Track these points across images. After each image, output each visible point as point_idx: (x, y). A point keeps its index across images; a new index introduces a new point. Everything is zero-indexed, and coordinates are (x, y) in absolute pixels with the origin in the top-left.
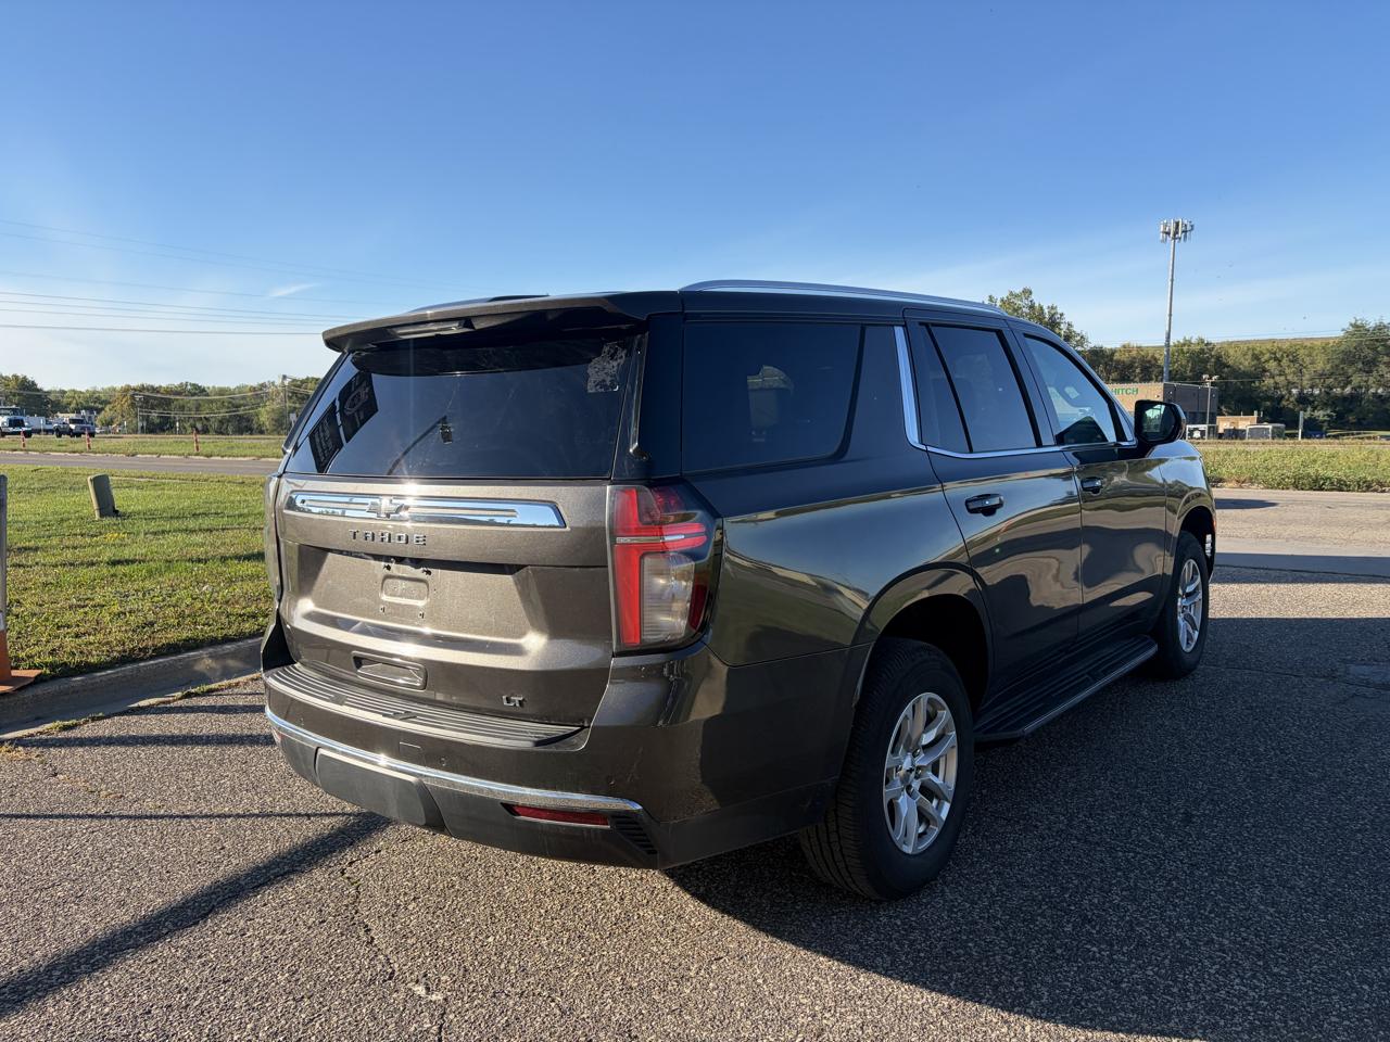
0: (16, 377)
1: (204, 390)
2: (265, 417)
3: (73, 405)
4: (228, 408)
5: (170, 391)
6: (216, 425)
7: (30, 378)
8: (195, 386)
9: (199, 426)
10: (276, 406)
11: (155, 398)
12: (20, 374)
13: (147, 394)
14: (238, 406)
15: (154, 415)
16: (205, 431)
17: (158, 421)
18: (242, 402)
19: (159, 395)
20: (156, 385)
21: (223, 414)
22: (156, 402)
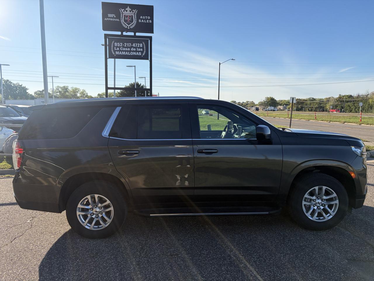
0: (270, 97)
1: (315, 99)
2: (328, 107)
3: (283, 104)
4: (318, 104)
5: (304, 100)
6: (314, 109)
7: (273, 98)
8: (313, 98)
9: (310, 109)
10: (332, 104)
11: (300, 102)
12: (271, 97)
13: (298, 101)
14: (321, 104)
15: (299, 106)
16: (311, 111)
17: (301, 108)
18: (322, 103)
19: (301, 101)
20: (301, 98)
21: (317, 106)
22: (300, 103)
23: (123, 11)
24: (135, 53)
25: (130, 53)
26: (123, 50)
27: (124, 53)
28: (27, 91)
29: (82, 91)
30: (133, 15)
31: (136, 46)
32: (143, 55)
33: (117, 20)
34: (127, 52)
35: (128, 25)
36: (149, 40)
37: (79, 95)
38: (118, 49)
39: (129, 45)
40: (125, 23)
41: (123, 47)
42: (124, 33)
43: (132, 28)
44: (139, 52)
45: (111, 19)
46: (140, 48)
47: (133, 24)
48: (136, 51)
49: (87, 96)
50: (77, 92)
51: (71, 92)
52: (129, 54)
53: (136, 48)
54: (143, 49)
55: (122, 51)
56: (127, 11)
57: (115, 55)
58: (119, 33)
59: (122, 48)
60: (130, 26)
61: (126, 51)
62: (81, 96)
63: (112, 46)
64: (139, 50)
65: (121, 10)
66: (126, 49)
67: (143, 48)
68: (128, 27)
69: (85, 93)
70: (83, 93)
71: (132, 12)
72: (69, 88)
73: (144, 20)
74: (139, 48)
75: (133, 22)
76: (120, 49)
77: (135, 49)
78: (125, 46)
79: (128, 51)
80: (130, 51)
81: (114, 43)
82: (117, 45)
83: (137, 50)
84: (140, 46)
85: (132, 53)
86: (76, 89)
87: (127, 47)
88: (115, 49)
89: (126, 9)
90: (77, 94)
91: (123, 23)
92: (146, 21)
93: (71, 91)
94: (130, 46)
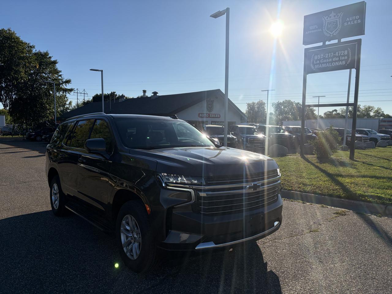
23: (326, 19)
24: (337, 64)
25: (331, 64)
26: (324, 62)
27: (324, 65)
28: (314, 112)
29: (376, 109)
30: (338, 19)
31: (339, 55)
32: (348, 63)
33: (319, 30)
34: (328, 64)
35: (330, 33)
36: (357, 45)
37: (372, 114)
38: (318, 62)
39: (331, 54)
40: (327, 31)
41: (324, 58)
42: (327, 43)
43: (335, 34)
44: (342, 61)
45: (313, 31)
46: (344, 56)
47: (337, 30)
48: (339, 60)
49: (383, 115)
50: (371, 111)
51: (363, 111)
52: (330, 66)
53: (339, 57)
54: (348, 57)
55: (322, 64)
56: (330, 17)
57: (314, 69)
58: (321, 44)
59: (323, 60)
60: (333, 34)
61: (326, 63)
62: (375, 116)
63: (312, 60)
64: (343, 58)
65: (324, 18)
66: (328, 60)
67: (348, 55)
68: (330, 35)
69: (380, 111)
70: (377, 112)
71: (336, 16)
72: (361, 107)
73: (351, 21)
74: (342, 56)
75: (337, 27)
76: (320, 61)
77: (337, 59)
78: (326, 57)
79: (329, 62)
80: (332, 62)
81: (314, 56)
82: (317, 57)
83: (341, 59)
84: (344, 53)
85: (333, 64)
86: (369, 107)
87: (329, 58)
88: (315, 63)
89: (330, 16)
90: (371, 112)
91: (326, 31)
92: (354, 22)
93: (364, 109)
94: (332, 56)
